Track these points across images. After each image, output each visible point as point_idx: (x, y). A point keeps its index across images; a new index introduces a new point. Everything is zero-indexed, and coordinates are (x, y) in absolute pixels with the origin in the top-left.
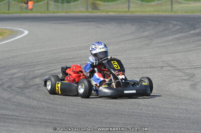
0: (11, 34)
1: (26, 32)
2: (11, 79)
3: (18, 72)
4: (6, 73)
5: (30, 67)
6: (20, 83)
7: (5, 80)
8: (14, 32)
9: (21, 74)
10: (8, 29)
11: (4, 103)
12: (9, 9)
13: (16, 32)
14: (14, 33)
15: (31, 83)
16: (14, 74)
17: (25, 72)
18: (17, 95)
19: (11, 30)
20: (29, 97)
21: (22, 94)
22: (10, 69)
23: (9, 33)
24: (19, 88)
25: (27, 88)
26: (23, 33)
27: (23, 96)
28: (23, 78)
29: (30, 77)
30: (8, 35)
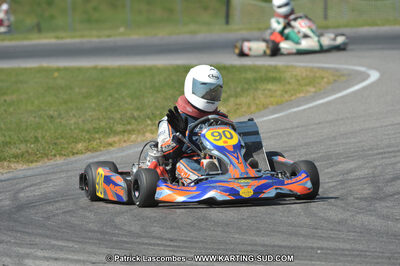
0: (335, 81)
1: (374, 76)
2: (343, 182)
3: (359, 168)
4: (330, 170)
5: (386, 155)
6: (364, 189)
7: (331, 185)
8: (343, 75)
9: (366, 171)
10: (328, 69)
11: (331, 230)
12: (326, 17)
13: (349, 75)
14: (343, 79)
15: (389, 189)
16: (349, 172)
17: (375, 167)
18: (359, 213)
19: (337, 70)
20: (386, 217)
21: (370, 211)
22: (339, 163)
23: (331, 78)
24: (361, 199)
25: (381, 199)
26: (368, 76)
27: (371, 215)
28: (372, 180)
29: (388, 177)
30: (328, 83)
